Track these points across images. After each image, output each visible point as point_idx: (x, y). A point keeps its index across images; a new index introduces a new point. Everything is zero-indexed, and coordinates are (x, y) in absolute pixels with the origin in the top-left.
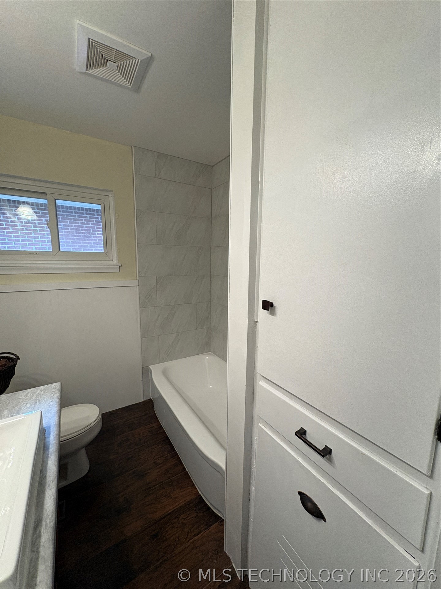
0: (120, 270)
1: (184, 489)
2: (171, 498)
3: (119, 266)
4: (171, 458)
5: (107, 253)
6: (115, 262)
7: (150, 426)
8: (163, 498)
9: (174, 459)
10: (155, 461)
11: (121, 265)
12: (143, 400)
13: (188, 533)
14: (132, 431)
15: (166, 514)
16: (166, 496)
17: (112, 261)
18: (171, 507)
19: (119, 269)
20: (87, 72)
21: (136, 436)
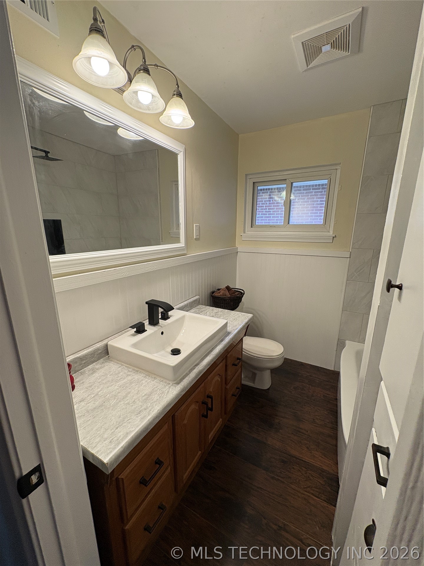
0: (333, 242)
1: (327, 459)
2: (311, 453)
3: (333, 237)
4: (331, 428)
5: (325, 224)
6: (331, 233)
7: (327, 392)
8: (305, 447)
9: (332, 430)
10: (315, 419)
11: (335, 236)
12: (333, 369)
13: (309, 487)
14: (310, 386)
15: (300, 458)
16: (307, 448)
17: (329, 232)
18: (307, 459)
19: (332, 240)
20: (308, 67)
21: (310, 391)
